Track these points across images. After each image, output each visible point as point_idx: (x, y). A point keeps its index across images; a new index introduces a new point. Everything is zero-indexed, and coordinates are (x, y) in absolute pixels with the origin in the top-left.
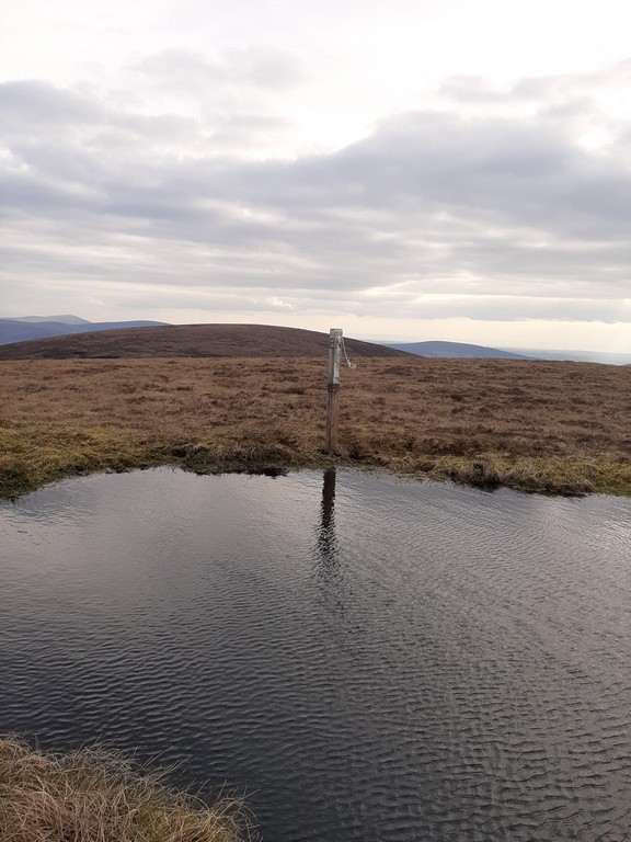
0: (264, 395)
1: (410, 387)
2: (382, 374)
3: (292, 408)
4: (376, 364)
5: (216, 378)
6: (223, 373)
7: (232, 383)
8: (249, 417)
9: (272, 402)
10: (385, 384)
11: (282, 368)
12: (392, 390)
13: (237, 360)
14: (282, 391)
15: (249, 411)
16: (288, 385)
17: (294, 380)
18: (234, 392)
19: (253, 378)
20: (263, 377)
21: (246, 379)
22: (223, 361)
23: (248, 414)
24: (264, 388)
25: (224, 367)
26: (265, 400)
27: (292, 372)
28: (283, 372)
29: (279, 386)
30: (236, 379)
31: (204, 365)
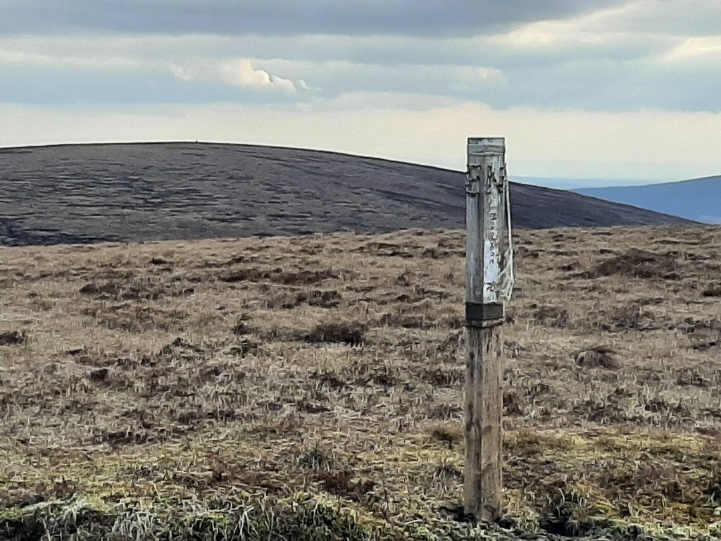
0: (245, 349)
1: (683, 311)
2: (589, 275)
3: (335, 384)
4: (569, 246)
5: (91, 302)
6: (110, 288)
7: (142, 316)
8: (212, 415)
9: (274, 368)
10: (606, 304)
11: (287, 268)
12: (628, 321)
13: (148, 249)
14: (298, 337)
15: (208, 396)
16: (312, 317)
17: (328, 300)
18: (153, 343)
19: (202, 301)
20: (234, 298)
21: (182, 304)
22: (105, 252)
23: (207, 407)
24: (240, 330)
25: (110, 269)
26: (251, 362)
27: (317, 278)
28: (290, 279)
29: (284, 319)
30: (152, 304)
31: (50, 266)
